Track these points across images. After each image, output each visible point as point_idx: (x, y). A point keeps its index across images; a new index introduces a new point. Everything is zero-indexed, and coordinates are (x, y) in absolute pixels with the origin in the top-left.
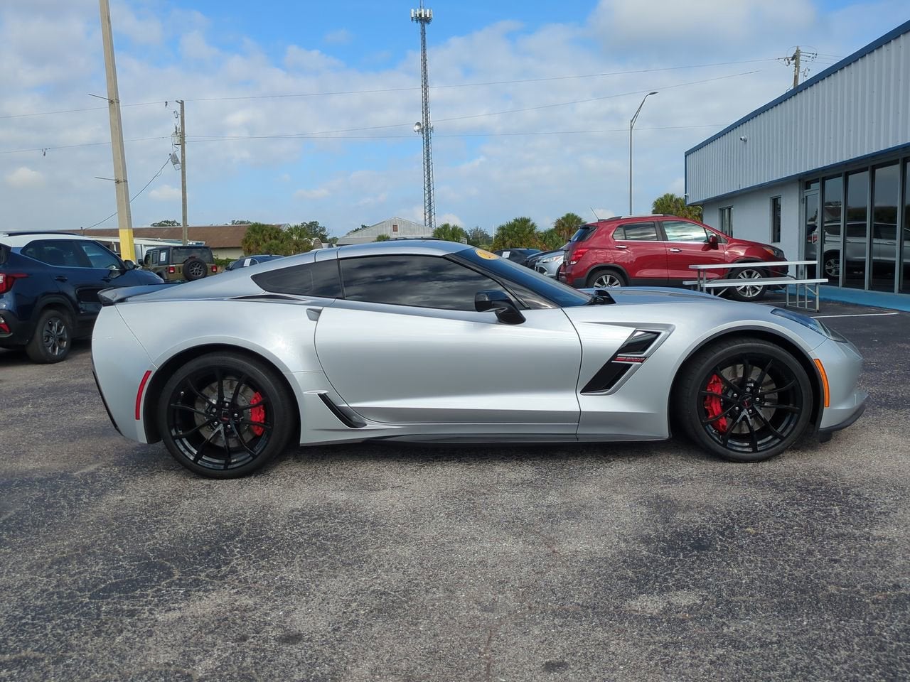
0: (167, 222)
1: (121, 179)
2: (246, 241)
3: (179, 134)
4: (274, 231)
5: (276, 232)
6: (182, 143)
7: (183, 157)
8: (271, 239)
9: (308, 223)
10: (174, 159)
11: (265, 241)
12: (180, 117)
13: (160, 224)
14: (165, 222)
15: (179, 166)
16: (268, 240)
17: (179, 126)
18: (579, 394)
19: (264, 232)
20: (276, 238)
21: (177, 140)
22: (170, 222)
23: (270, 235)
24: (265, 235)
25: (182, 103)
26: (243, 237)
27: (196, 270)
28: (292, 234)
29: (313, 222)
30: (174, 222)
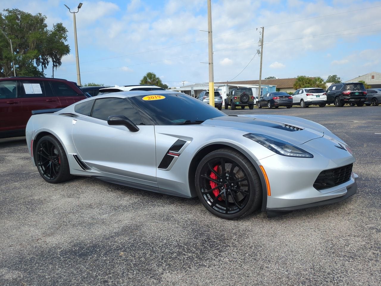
0: (271, 77)
1: (211, 62)
2: (295, 85)
3: (261, 41)
4: (308, 80)
5: (309, 81)
6: (262, 45)
7: (262, 51)
8: (306, 84)
9: (332, 76)
10: (258, 52)
11: (303, 84)
12: (262, 34)
13: (268, 78)
14: (270, 77)
15: (260, 55)
16: (305, 84)
17: (261, 38)
18: (157, 168)
19: (304, 81)
20: (309, 83)
21: (260, 44)
22: (272, 77)
23: (306, 82)
24: (304, 82)
25: (263, 28)
26: (294, 83)
27: (245, 98)
28: (316, 81)
29: (334, 76)
30: (274, 77)
